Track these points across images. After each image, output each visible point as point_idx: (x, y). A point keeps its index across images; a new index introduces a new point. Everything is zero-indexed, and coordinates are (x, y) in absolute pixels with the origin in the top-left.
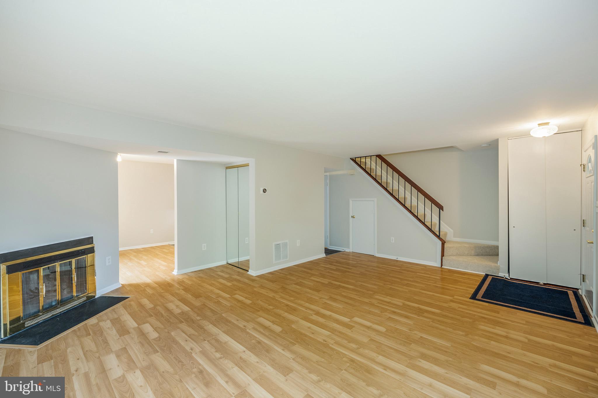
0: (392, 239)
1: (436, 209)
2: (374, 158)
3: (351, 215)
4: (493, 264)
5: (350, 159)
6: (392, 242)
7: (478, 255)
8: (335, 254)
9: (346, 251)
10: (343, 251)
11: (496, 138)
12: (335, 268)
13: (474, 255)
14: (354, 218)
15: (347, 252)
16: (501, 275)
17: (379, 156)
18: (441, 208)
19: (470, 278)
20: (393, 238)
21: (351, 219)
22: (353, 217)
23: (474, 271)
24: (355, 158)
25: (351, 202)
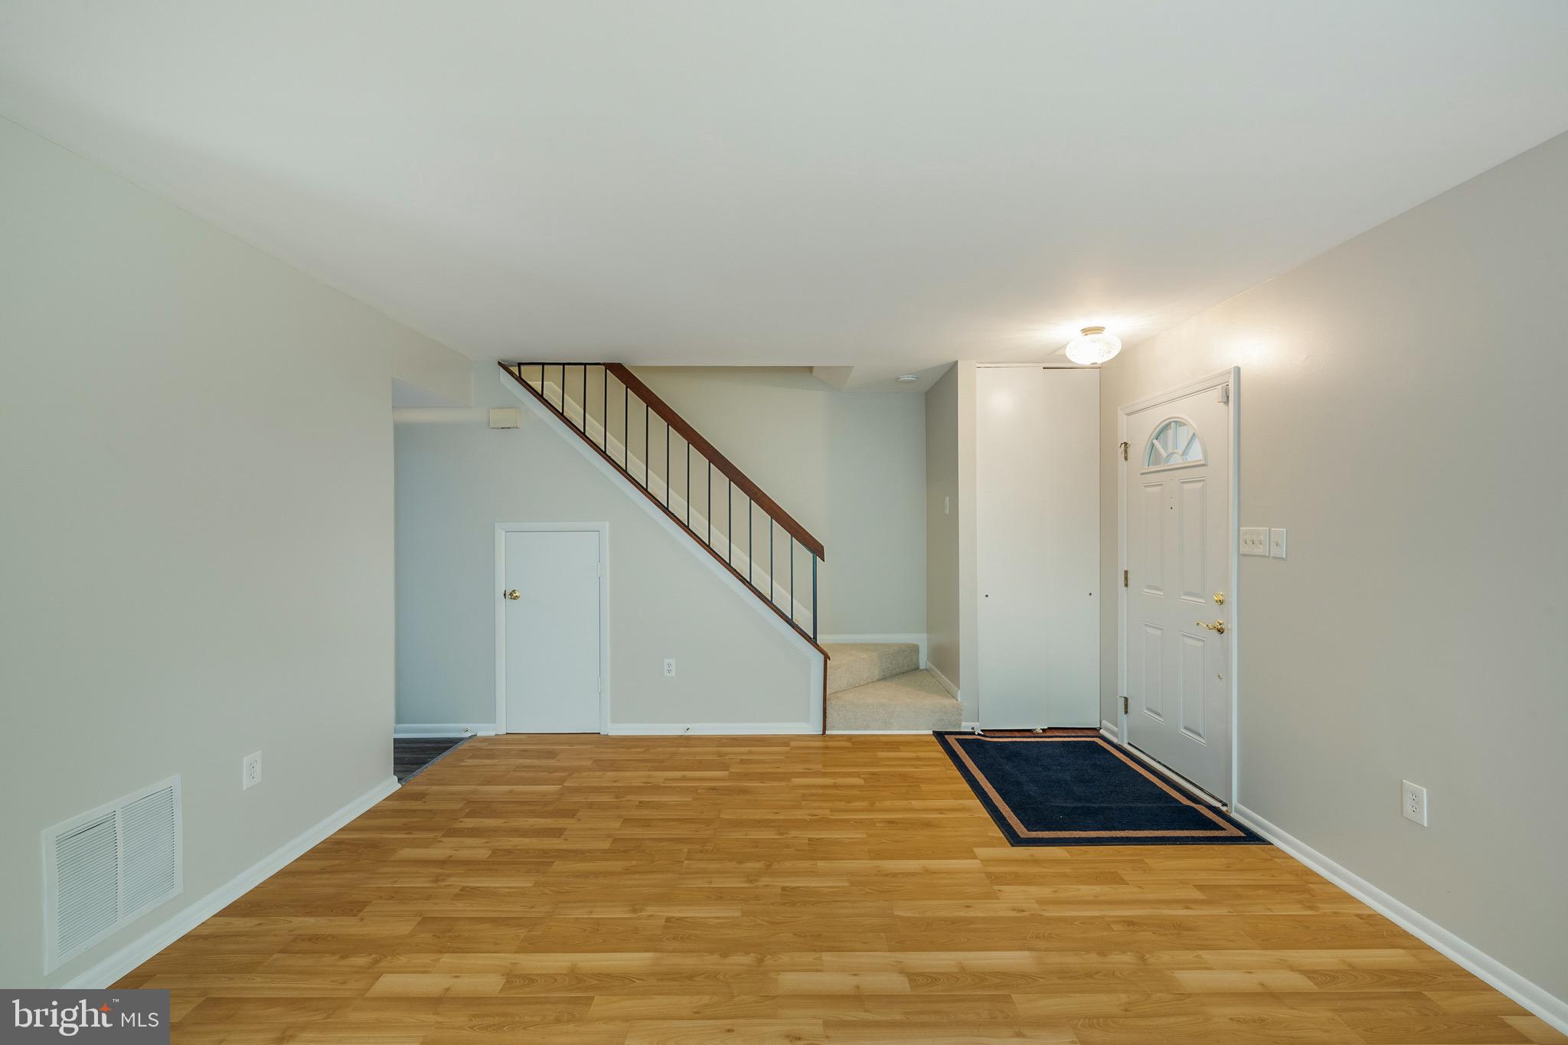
0: (669, 665)
1: (803, 554)
2: (596, 376)
3: (501, 587)
4: (947, 702)
5: (500, 363)
6: (666, 674)
7: (884, 679)
8: (439, 759)
9: (480, 734)
10: (468, 735)
11: (949, 358)
12: (483, 854)
13: (879, 680)
14: (516, 598)
15: (486, 739)
16: (964, 728)
17: (617, 369)
18: (817, 550)
19: (922, 755)
20: (672, 661)
21: (501, 604)
22: (511, 595)
23: (907, 728)
24: (520, 365)
25: (501, 536)
